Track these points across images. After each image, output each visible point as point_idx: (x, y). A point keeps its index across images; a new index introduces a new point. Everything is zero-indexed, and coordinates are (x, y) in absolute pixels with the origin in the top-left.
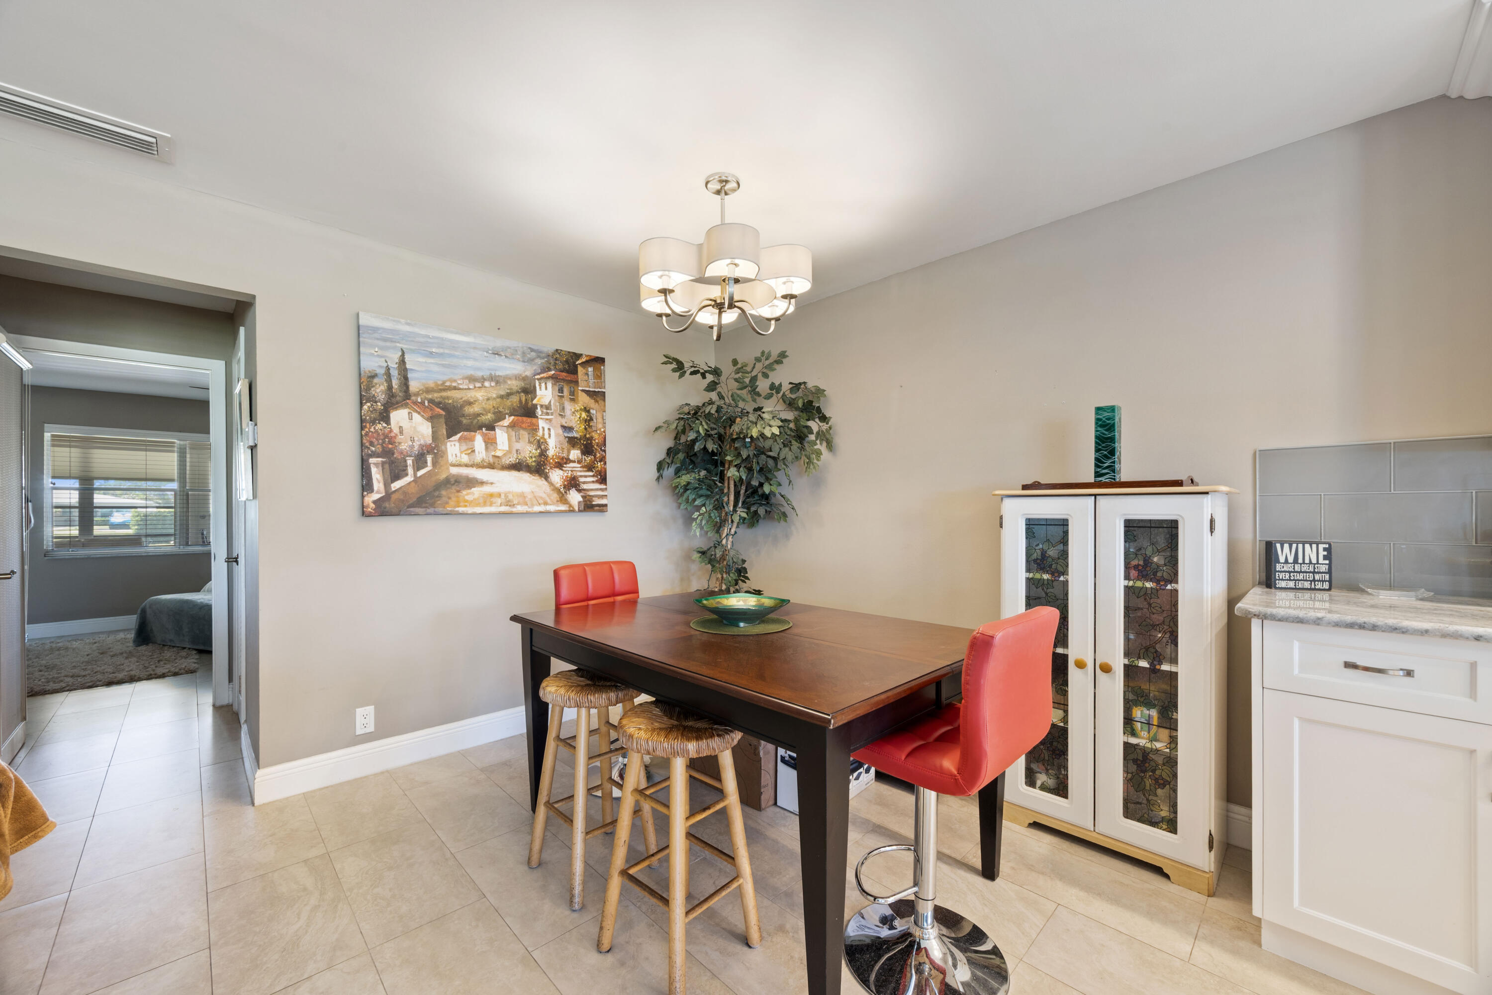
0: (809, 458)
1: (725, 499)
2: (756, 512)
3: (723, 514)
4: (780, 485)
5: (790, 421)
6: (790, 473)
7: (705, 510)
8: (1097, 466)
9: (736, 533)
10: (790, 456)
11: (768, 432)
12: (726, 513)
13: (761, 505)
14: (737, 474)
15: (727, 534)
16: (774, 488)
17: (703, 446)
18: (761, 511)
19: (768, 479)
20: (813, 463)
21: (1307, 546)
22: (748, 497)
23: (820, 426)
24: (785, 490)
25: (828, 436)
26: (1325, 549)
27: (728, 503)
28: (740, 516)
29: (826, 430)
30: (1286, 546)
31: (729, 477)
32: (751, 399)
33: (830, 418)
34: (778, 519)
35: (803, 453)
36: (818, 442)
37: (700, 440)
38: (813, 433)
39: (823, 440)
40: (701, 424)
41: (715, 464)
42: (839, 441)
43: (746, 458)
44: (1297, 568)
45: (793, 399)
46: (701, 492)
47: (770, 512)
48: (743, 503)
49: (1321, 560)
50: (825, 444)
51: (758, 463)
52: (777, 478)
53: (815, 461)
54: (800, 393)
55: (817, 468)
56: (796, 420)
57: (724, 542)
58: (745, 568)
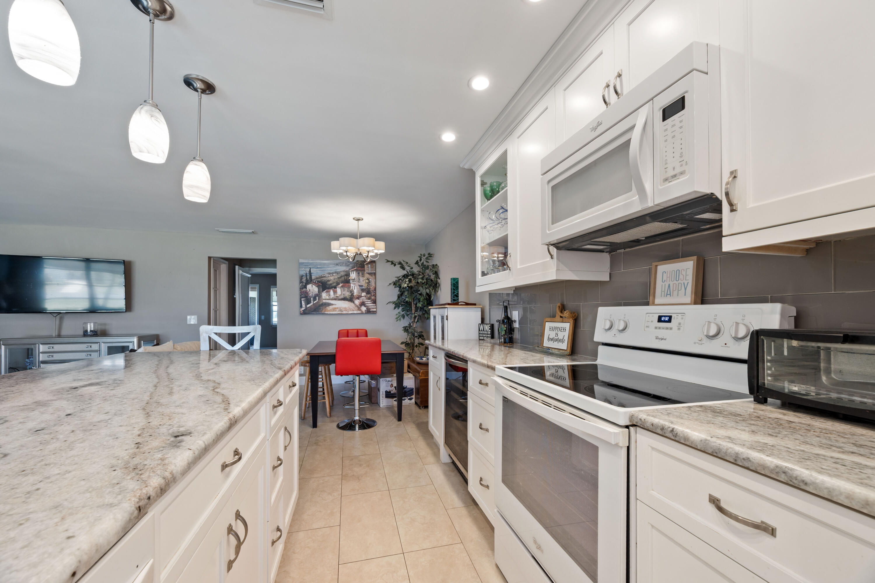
21: (486, 325)
26: (490, 326)
44: (484, 333)
58: (422, 335)
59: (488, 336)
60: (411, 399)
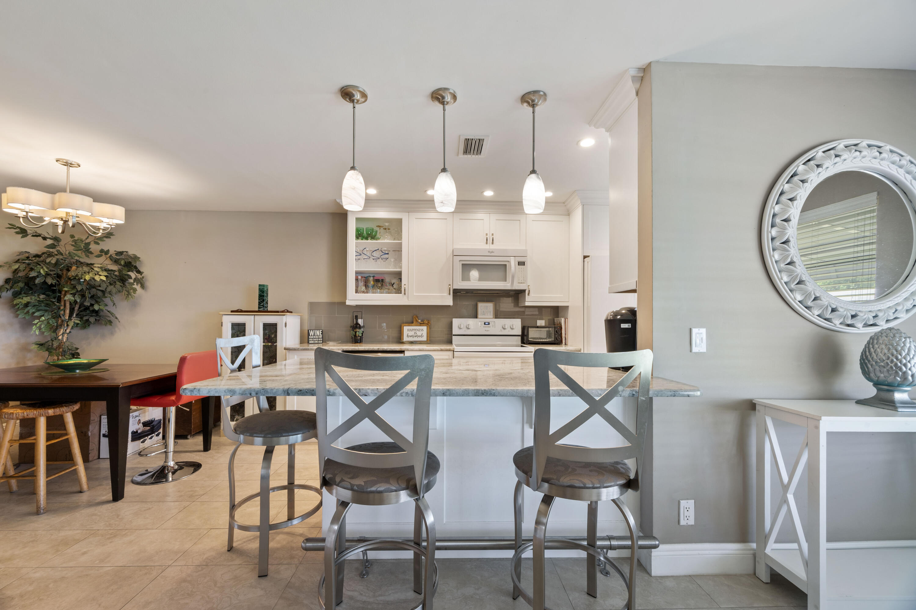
0: (128, 292)
1: (62, 312)
2: (87, 320)
3: (60, 321)
4: (106, 305)
5: (115, 271)
6: (114, 299)
7: (44, 319)
8: (259, 305)
9: (70, 332)
10: (114, 290)
11: (97, 278)
12: (62, 321)
13: (92, 316)
14: (73, 298)
15: (63, 333)
16: (101, 307)
17: (43, 281)
18: (92, 320)
19: (97, 302)
20: (131, 295)
21: (317, 331)
22: (81, 311)
23: (136, 276)
24: (111, 308)
25: (142, 281)
26: (321, 331)
27: (64, 315)
28: (74, 322)
29: (141, 278)
30: (312, 331)
31: (65, 300)
32: (85, 256)
33: (143, 272)
34: (105, 324)
35: (124, 289)
36: (135, 283)
37: (40, 277)
38: (132, 279)
39: (138, 283)
40: (42, 268)
41: (54, 291)
42: (149, 284)
43: (80, 291)
44: (314, 337)
45: (118, 259)
46: (40, 308)
47: (99, 320)
48: (77, 315)
49: (320, 335)
50: (139, 285)
51: (90, 293)
52: (104, 302)
53: (132, 294)
54: (123, 257)
55: (133, 297)
56: (120, 271)
57: (60, 337)
58: (78, 352)
59: (319, 339)
60: (158, 435)
